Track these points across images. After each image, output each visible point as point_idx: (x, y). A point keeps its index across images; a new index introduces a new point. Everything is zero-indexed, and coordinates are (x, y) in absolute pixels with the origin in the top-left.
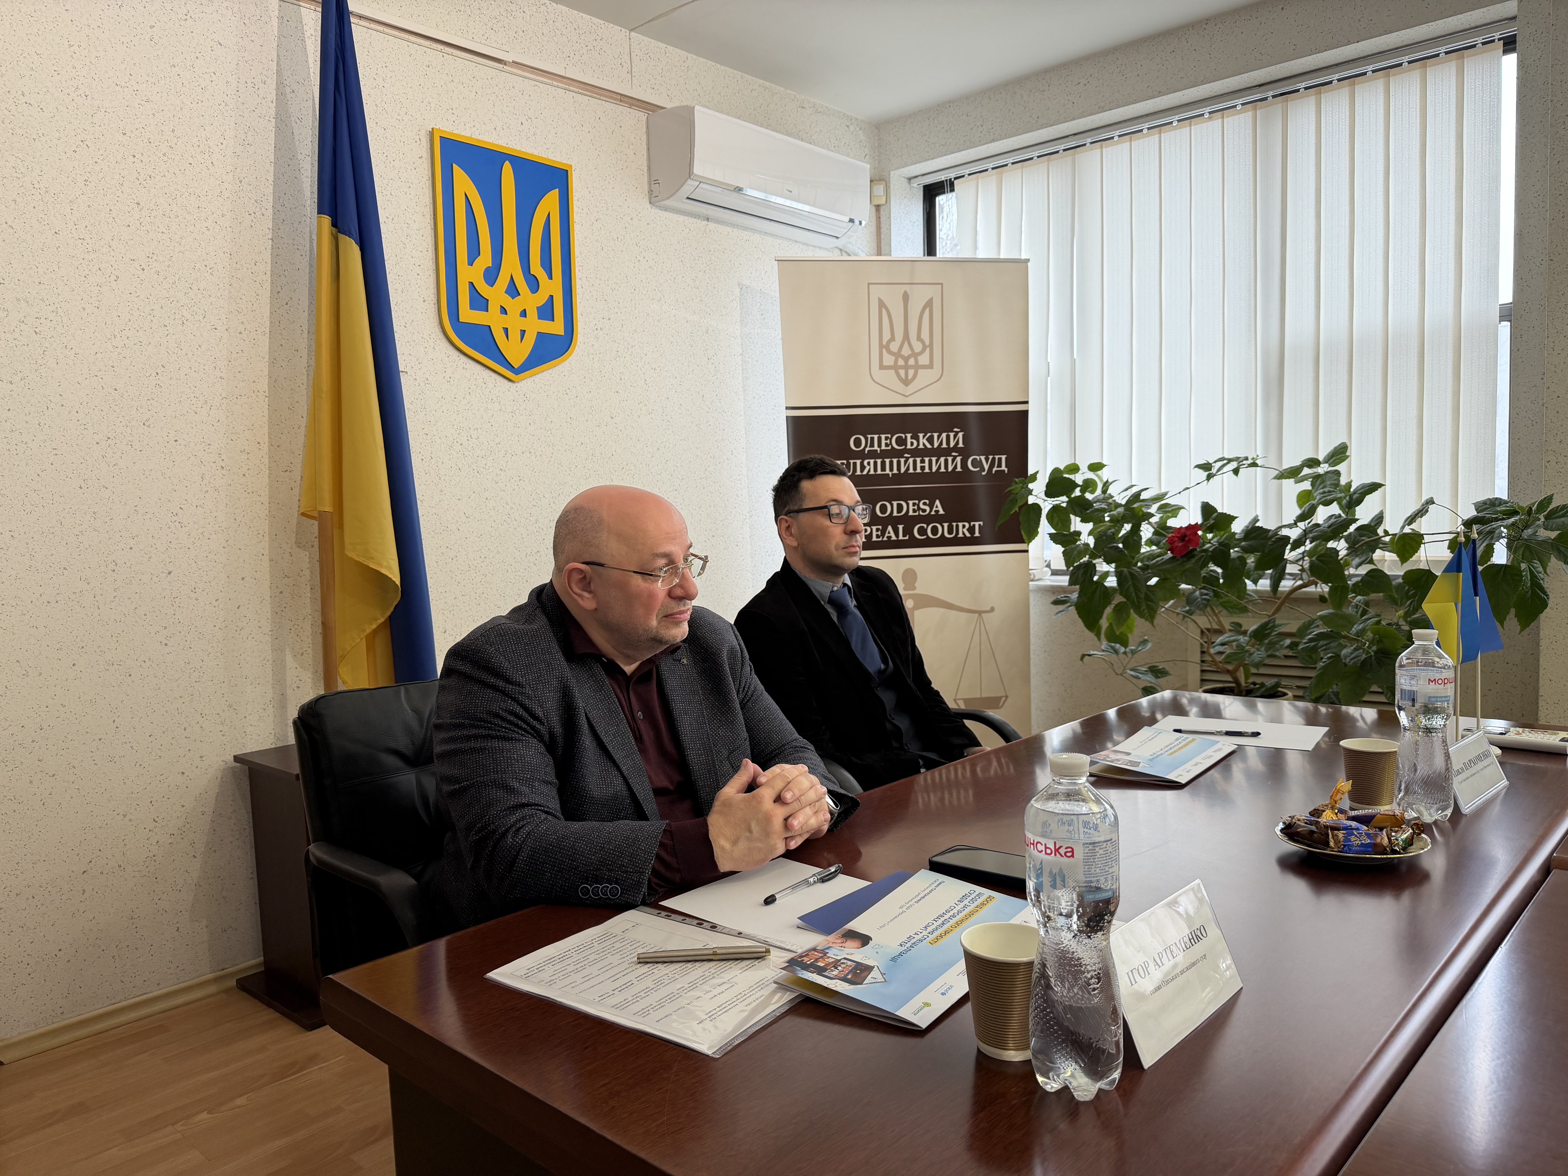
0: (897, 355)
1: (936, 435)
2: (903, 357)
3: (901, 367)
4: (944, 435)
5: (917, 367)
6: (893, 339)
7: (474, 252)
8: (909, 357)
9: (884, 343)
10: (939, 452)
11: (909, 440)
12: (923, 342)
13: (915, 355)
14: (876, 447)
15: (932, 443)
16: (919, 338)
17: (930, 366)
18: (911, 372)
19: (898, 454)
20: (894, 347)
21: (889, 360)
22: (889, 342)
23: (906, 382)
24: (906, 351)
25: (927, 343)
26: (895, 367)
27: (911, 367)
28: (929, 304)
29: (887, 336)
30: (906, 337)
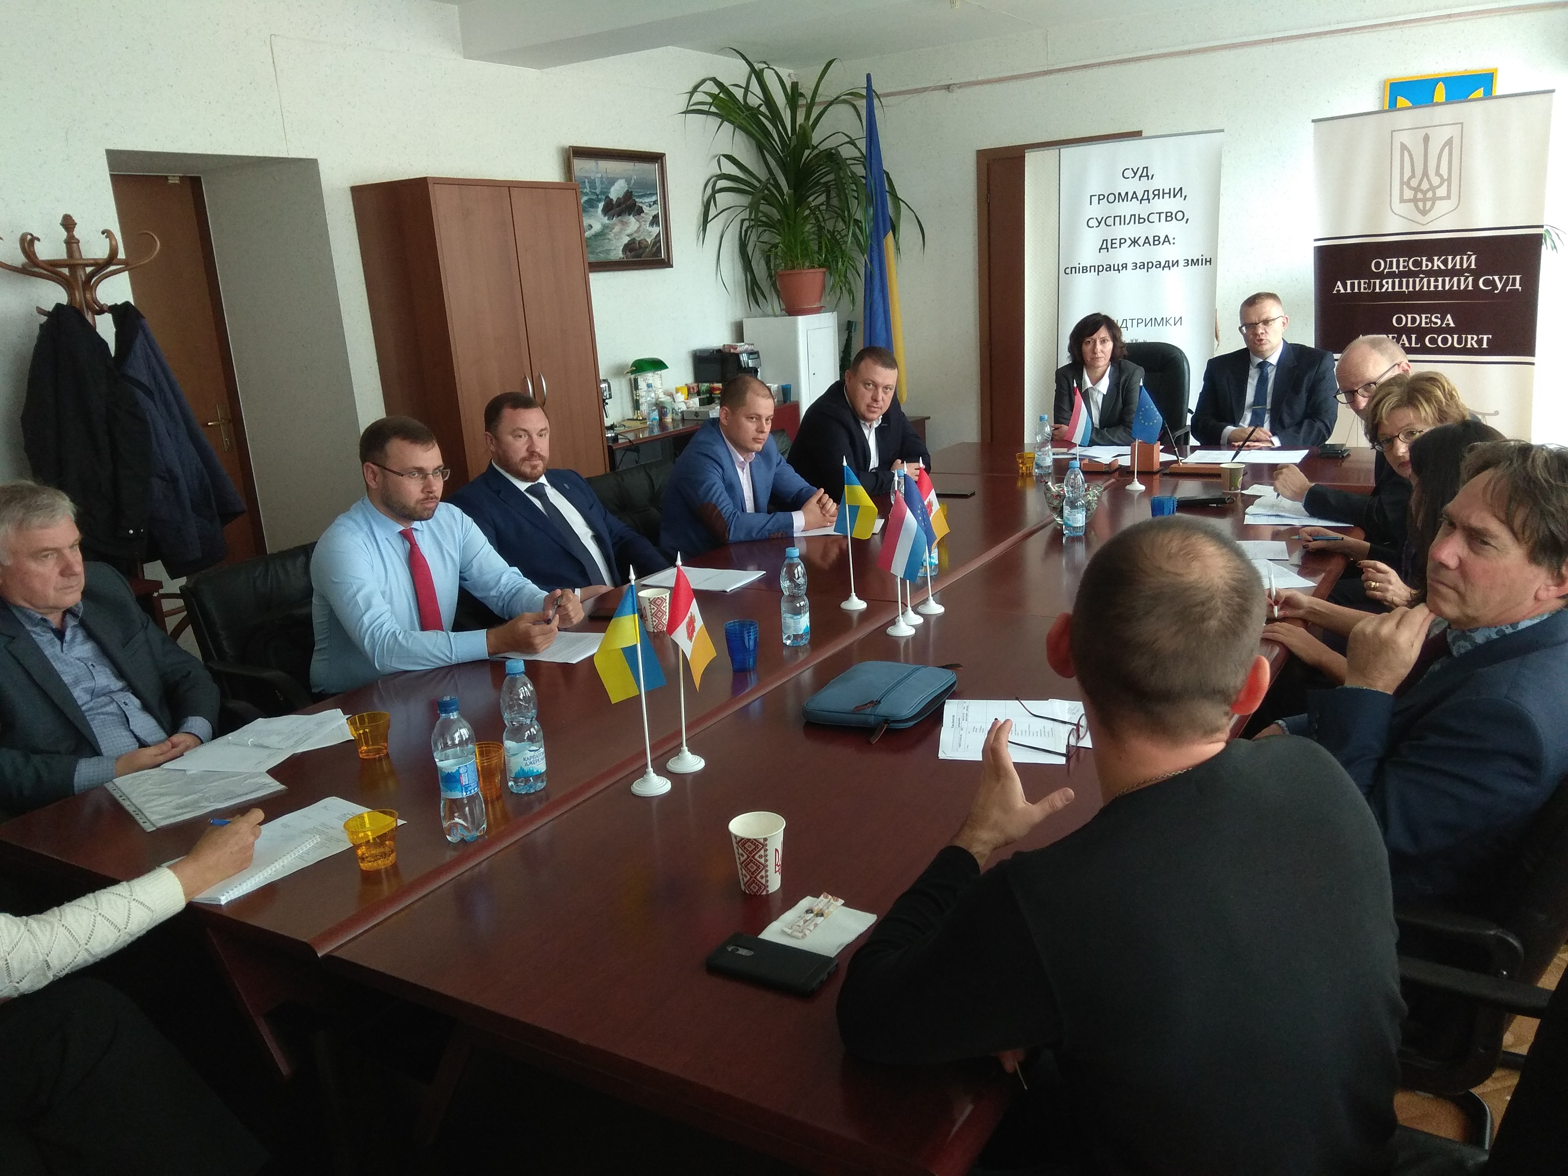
0: (1417, 190)
2: (1421, 191)
3: (1420, 200)
4: (1458, 258)
5: (1434, 199)
6: (1413, 175)
8: (1428, 190)
9: (1405, 180)
10: (1453, 273)
11: (1424, 263)
12: (1441, 176)
13: (1433, 188)
14: (1394, 269)
15: (1446, 265)
16: (1438, 173)
17: (1448, 197)
18: (1429, 204)
19: (1414, 275)
20: (1414, 183)
21: (1408, 194)
22: (1410, 179)
23: (1424, 213)
24: (1425, 186)
25: (1446, 177)
26: (1415, 200)
27: (1429, 199)
28: (1449, 142)
29: (1407, 174)
30: (1425, 173)
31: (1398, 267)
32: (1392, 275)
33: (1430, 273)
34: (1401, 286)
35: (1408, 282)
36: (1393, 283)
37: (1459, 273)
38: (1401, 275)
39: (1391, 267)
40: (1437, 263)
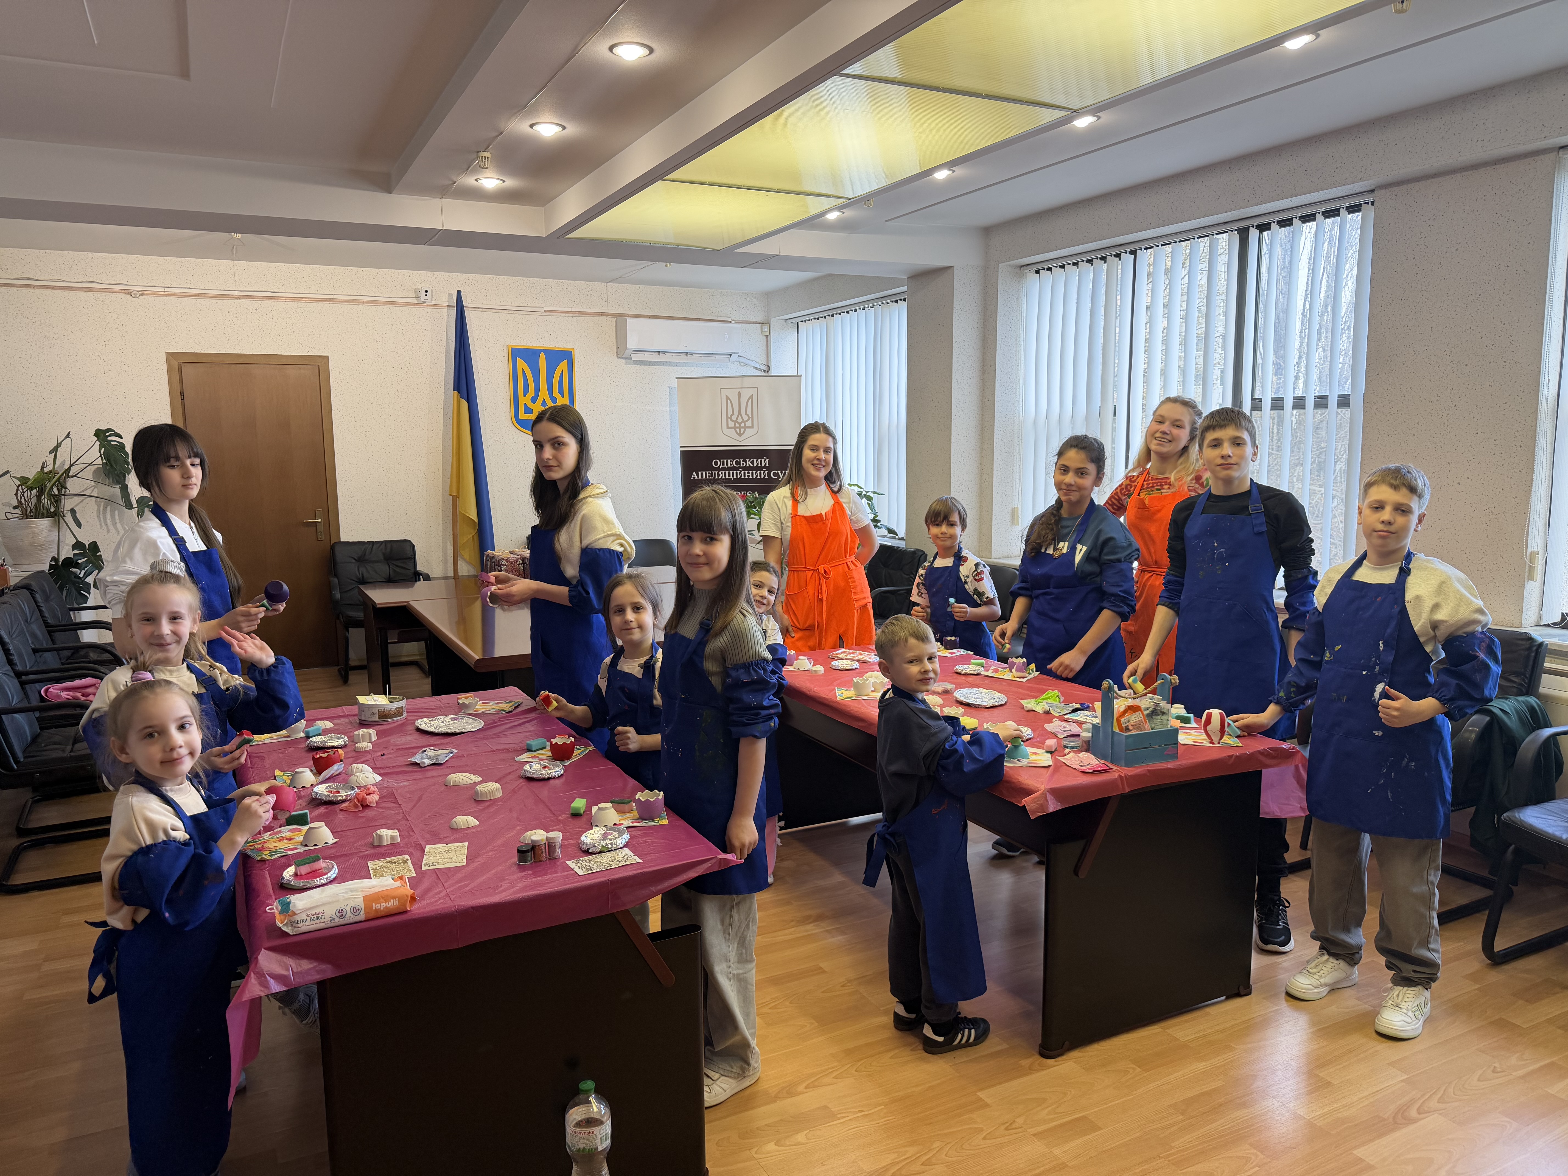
0: (736, 422)
1: (755, 460)
2: (738, 423)
3: (737, 427)
4: (759, 460)
5: (745, 427)
6: (733, 414)
7: (526, 391)
8: (742, 422)
9: (729, 416)
10: (757, 469)
11: (742, 463)
12: (748, 416)
13: (744, 422)
14: (725, 465)
15: (753, 464)
16: (746, 414)
17: (752, 427)
18: (742, 430)
19: (736, 469)
20: (734, 418)
21: (731, 424)
22: (731, 416)
23: (740, 435)
24: (740, 420)
25: (750, 416)
26: (735, 428)
27: (742, 427)
28: (751, 397)
29: (730, 413)
30: (740, 413)
31: (727, 465)
32: (724, 469)
33: (745, 469)
34: (729, 476)
35: (733, 473)
36: (725, 473)
37: (761, 469)
38: (729, 469)
39: (723, 464)
40: (749, 463)
